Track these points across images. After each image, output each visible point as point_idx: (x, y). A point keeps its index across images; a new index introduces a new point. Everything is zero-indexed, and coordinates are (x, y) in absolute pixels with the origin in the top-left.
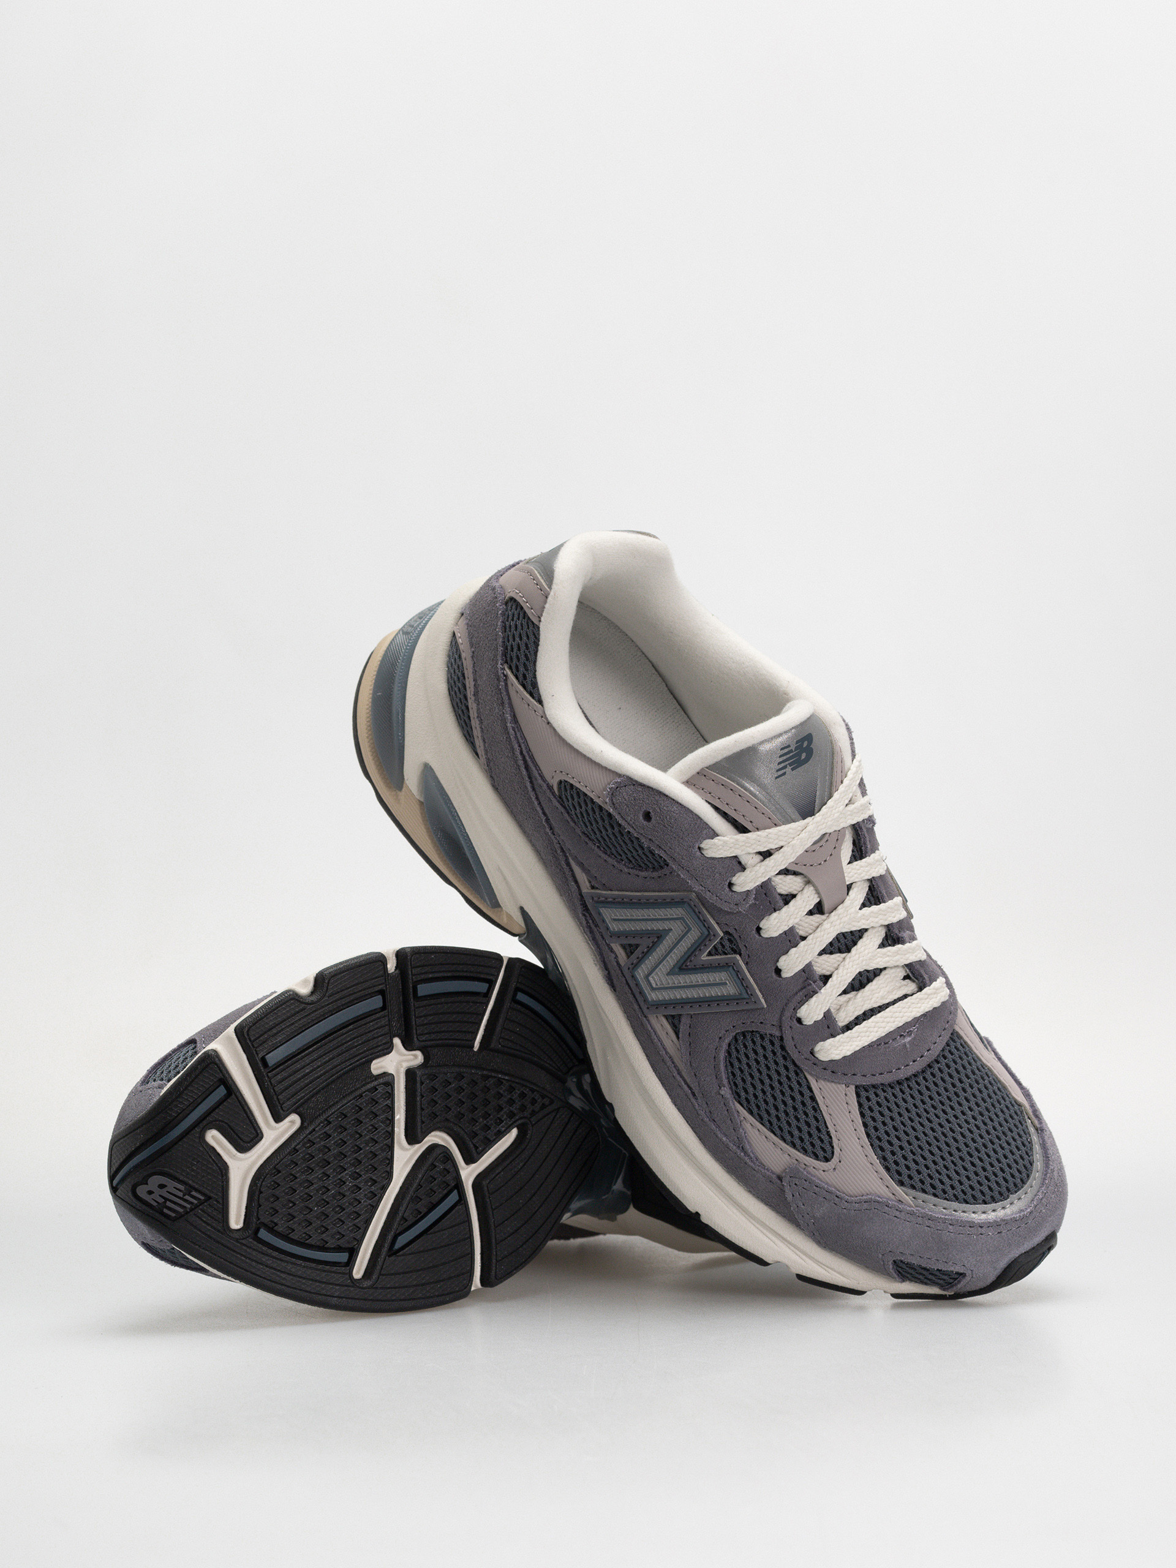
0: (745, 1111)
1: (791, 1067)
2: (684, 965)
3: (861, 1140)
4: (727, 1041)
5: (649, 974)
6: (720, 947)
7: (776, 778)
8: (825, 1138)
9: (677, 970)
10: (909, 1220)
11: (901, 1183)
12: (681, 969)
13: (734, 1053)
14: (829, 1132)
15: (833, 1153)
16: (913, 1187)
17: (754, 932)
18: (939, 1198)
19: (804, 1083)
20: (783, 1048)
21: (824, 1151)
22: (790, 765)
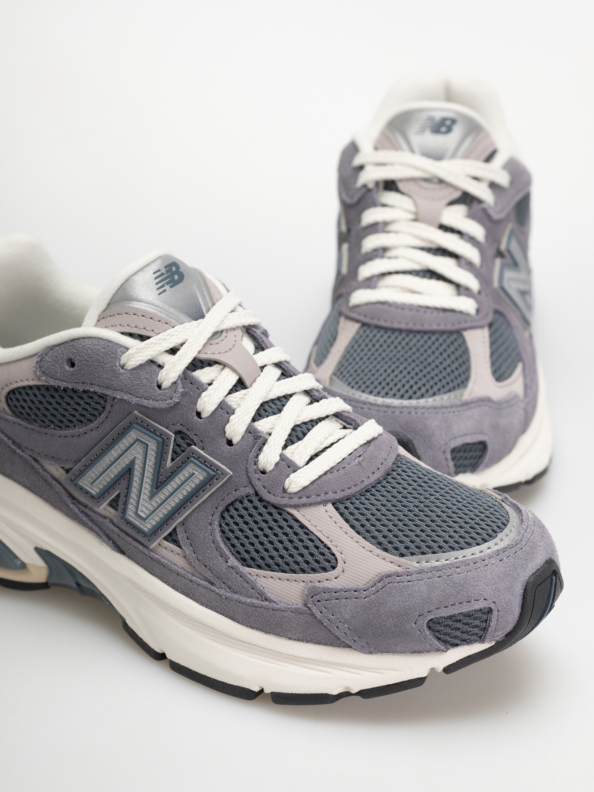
0: (255, 570)
1: (273, 511)
2: (159, 482)
3: (354, 538)
4: (217, 523)
5: (137, 510)
6: (178, 449)
7: (159, 294)
8: (326, 551)
9: (155, 490)
10: (421, 579)
11: (402, 555)
12: (157, 488)
13: (226, 528)
14: (326, 544)
15: (336, 560)
16: (412, 554)
17: (196, 418)
18: (438, 553)
19: (289, 518)
20: (261, 500)
21: (329, 561)
22: (167, 283)
